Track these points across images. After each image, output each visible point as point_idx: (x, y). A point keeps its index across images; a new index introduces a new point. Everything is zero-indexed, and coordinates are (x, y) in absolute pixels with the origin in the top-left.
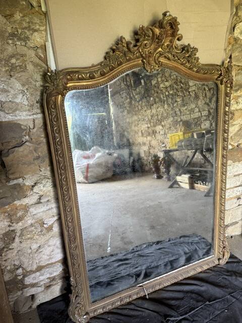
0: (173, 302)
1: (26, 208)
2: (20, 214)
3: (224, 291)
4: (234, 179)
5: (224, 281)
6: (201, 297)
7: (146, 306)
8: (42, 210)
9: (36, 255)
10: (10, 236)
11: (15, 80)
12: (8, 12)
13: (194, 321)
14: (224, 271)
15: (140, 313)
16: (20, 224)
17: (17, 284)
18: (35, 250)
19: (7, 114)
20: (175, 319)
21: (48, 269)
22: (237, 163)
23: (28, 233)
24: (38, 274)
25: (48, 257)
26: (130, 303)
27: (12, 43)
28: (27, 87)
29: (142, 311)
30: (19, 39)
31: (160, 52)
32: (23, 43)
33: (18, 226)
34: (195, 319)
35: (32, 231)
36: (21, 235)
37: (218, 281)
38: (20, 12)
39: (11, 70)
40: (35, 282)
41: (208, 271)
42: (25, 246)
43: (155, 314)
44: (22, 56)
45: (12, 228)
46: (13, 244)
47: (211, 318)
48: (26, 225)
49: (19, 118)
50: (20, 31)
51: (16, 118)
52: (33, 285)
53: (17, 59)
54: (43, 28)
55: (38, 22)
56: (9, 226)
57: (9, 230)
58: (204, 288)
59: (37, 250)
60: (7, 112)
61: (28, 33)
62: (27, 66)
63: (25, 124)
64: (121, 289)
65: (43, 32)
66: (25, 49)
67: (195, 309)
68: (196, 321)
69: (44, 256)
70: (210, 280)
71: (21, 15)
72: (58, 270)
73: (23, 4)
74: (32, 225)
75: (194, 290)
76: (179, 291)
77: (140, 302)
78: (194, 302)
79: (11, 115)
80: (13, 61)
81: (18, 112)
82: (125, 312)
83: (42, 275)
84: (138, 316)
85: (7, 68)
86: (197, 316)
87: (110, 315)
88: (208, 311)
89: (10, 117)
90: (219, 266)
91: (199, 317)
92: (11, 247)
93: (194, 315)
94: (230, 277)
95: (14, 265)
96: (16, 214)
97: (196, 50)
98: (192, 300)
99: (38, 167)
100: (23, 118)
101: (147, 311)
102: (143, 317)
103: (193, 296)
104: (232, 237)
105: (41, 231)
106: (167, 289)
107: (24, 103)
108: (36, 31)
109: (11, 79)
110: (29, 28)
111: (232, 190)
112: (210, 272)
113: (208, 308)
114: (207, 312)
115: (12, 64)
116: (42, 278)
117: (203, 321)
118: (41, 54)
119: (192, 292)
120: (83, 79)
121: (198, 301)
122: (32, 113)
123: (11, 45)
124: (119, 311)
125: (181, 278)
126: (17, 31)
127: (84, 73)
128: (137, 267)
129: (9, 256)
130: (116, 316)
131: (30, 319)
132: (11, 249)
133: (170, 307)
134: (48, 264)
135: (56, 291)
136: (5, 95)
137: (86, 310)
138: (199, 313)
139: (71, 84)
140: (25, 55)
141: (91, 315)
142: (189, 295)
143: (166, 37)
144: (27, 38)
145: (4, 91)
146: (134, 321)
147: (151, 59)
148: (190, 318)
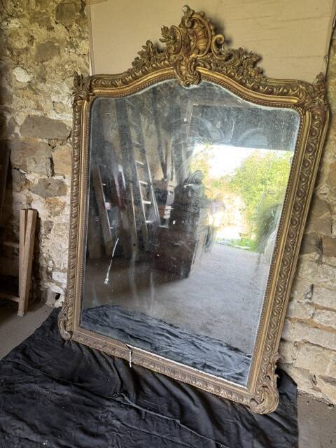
0: (147, 390)
2: (57, 209)
3: (215, 433)
5: (232, 426)
6: (182, 412)
7: (121, 370)
12: (68, 24)
13: (144, 420)
14: (247, 419)
15: (110, 370)
18: (64, 250)
20: (129, 401)
23: (61, 230)
24: (62, 274)
26: (113, 357)
27: (68, 51)
29: (113, 371)
32: (74, 51)
33: (55, 220)
34: (147, 420)
35: (63, 230)
37: (224, 420)
39: (64, 75)
40: (60, 281)
41: (227, 402)
42: (57, 241)
43: (120, 383)
45: (51, 220)
46: (49, 235)
47: (164, 436)
48: (60, 222)
49: (64, 118)
50: (74, 39)
52: (58, 284)
56: (49, 217)
57: (49, 220)
58: (198, 410)
60: (57, 111)
61: (78, 41)
66: (75, 55)
67: (158, 413)
68: (146, 422)
70: (217, 412)
75: (182, 400)
76: (163, 385)
77: (121, 362)
78: (166, 408)
80: (67, 66)
81: (64, 113)
82: (102, 360)
85: (62, 73)
86: (152, 420)
87: (88, 351)
88: (170, 429)
89: (59, 116)
90: (248, 409)
91: (153, 424)
92: (47, 236)
93: (151, 417)
94: (245, 430)
98: (166, 404)
101: (116, 374)
102: (108, 375)
103: (175, 404)
104: (330, 405)
106: (158, 376)
107: (69, 105)
108: (84, 38)
109: (64, 82)
110: (79, 37)
112: (229, 405)
113: (173, 427)
114: (168, 429)
115: (66, 69)
116: (65, 281)
117: (153, 430)
119: (178, 400)
120: (106, 86)
121: (170, 411)
124: (98, 355)
125: (187, 380)
129: (46, 244)
130: (91, 355)
132: (48, 238)
133: (139, 389)
137: (72, 329)
138: (158, 420)
139: (97, 91)
140: (76, 62)
141: (73, 336)
142: (170, 398)
143: (198, 39)
144: (77, 45)
145: (58, 93)
146: (97, 370)
147: (183, 68)
148: (143, 415)
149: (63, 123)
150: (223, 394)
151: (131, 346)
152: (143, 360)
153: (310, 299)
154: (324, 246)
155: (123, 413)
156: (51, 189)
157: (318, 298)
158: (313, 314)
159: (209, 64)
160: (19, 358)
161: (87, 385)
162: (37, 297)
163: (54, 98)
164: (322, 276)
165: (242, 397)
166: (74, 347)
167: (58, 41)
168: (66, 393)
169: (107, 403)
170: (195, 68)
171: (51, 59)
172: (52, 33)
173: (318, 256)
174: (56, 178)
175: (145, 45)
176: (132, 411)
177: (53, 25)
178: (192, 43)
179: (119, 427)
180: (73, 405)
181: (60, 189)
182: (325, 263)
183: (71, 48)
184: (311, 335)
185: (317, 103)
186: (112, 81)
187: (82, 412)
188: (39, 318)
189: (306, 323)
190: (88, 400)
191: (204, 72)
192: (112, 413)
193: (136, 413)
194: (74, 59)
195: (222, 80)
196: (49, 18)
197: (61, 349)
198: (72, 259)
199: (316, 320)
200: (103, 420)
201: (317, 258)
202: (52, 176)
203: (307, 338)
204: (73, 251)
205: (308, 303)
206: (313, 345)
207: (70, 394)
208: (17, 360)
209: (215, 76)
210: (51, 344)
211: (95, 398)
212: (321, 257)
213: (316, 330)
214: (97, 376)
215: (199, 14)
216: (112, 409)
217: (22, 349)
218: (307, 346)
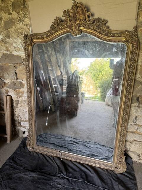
0: (70, 169)
2: (20, 94)
3: (102, 184)
5: (109, 180)
6: (87, 177)
7: (57, 162)
10: (17, 102)
13: (71, 183)
14: (114, 176)
15: (52, 163)
18: (25, 112)
19: (17, 52)
20: (63, 175)
24: (25, 123)
26: (53, 157)
29: (54, 163)
31: (78, 23)
32: (22, 23)
33: (20, 99)
34: (72, 183)
35: (24, 103)
37: (105, 178)
38: (22, 10)
39: (18, 34)
40: (24, 126)
41: (105, 170)
42: (22, 108)
43: (58, 168)
48: (22, 100)
49: (20, 54)
50: (21, 18)
53: (20, 30)
56: (17, 98)
57: (17, 100)
58: (93, 175)
61: (23, 19)
66: (23, 25)
67: (77, 179)
68: (72, 184)
70: (102, 175)
75: (86, 172)
76: (77, 166)
77: (56, 159)
78: (80, 176)
81: (20, 52)
82: (48, 158)
83: (27, 124)
84: (51, 163)
86: (74, 183)
87: (41, 155)
88: (83, 185)
90: (114, 172)
91: (75, 184)
92: (17, 107)
93: (74, 181)
94: (115, 181)
97: (105, 21)
98: (79, 175)
101: (56, 164)
102: (52, 165)
103: (83, 174)
106: (73, 162)
107: (22, 48)
108: (26, 17)
109: (18, 38)
110: (24, 17)
112: (106, 171)
113: (84, 184)
114: (82, 185)
115: (19, 32)
117: (76, 187)
119: (84, 172)
120: (39, 38)
121: (82, 177)
123: (18, 24)
124: (46, 156)
125: (86, 163)
129: (17, 110)
130: (43, 157)
133: (66, 170)
137: (33, 146)
138: (77, 182)
139: (35, 41)
140: (23, 28)
141: (34, 150)
142: (81, 172)
143: (80, 15)
144: (23, 21)
145: (16, 42)
146: (47, 163)
147: (73, 28)
148: (70, 181)
149: (19, 56)
150: (103, 167)
151: (60, 151)
152: (66, 156)
153: (135, 122)
154: (140, 100)
155: (62, 181)
156: (17, 86)
157: (139, 122)
158: (137, 129)
159: (85, 25)
160: (11, 163)
161: (44, 171)
162: (15, 134)
163: (15, 45)
164: (140, 113)
165: (111, 167)
166: (35, 154)
167: (14, 19)
168: (35, 175)
169: (54, 178)
170: (79, 28)
171: (12, 27)
172: (11, 16)
173: (138, 104)
174: (19, 81)
175: (55, 19)
176: (65, 180)
177: (11, 12)
178: (77, 17)
179: (61, 187)
180: (39, 180)
181: (20, 85)
182: (141, 107)
183: (20, 22)
184: (137, 137)
185: (134, 40)
186: (41, 36)
187: (43, 183)
188: (17, 143)
189: (134, 133)
190: (45, 177)
191: (83, 29)
192: (57, 182)
193: (67, 181)
194: (22, 27)
195: (91, 32)
196: (9, 8)
197: (29, 156)
198: (30, 116)
199: (138, 131)
200: (53, 186)
201: (137, 105)
202: (17, 80)
203: (135, 139)
204: (31, 113)
205: (135, 124)
206: (138, 141)
207: (37, 176)
208: (11, 164)
209: (88, 30)
210: (24, 154)
211: (49, 176)
212: (139, 105)
213: (139, 135)
214: (47, 166)
215: (80, 3)
216: (57, 180)
217: (12, 158)
218: (135, 142)
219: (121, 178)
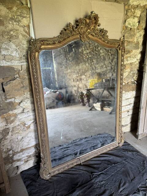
0: (95, 166)
1: (16, 116)
2: (12, 119)
4: (126, 101)
5: (122, 154)
6: (109, 162)
7: (81, 168)
8: (25, 116)
9: (21, 142)
10: (6, 132)
11: (12, 43)
12: (10, 7)
13: (106, 174)
15: (78, 172)
16: (12, 124)
17: (9, 160)
18: (20, 140)
19: (7, 62)
20: (97, 173)
21: (27, 151)
22: (127, 93)
23: (17, 130)
24: (21, 153)
25: (27, 144)
26: (72, 168)
27: (12, 23)
28: (18, 47)
30: (15, 21)
31: (89, 32)
32: (17, 24)
33: (11, 126)
34: (107, 173)
35: (19, 129)
36: (13, 131)
37: (118, 154)
38: (16, 7)
40: (19, 158)
41: (113, 150)
42: (14, 137)
43: (86, 172)
44: (17, 30)
45: (7, 127)
46: (8, 136)
47: (115, 172)
48: (15, 125)
50: (16, 17)
51: (12, 64)
52: (18, 160)
53: (14, 32)
54: (28, 16)
55: (26, 12)
56: (6, 126)
57: (6, 128)
58: (111, 158)
59: (21, 140)
60: (7, 60)
61: (20, 18)
62: (19, 36)
63: (16, 68)
64: (68, 160)
65: (28, 18)
66: (18, 26)
67: (107, 168)
69: (24, 143)
70: (114, 154)
71: (17, 8)
72: (32, 151)
73: (18, 2)
74: (19, 125)
76: (97, 160)
77: (78, 166)
78: (107, 165)
79: (10, 62)
80: (12, 33)
81: (13, 61)
82: (71, 172)
83: (23, 154)
84: (77, 173)
85: (8, 37)
89: (9, 63)
91: (109, 172)
93: (106, 171)
94: (124, 152)
95: (8, 149)
96: (10, 119)
97: (107, 31)
98: (105, 164)
99: (23, 92)
100: (16, 64)
101: (82, 171)
102: (80, 174)
103: (106, 162)
104: (125, 133)
105: (24, 129)
106: (92, 159)
107: (17, 56)
108: (24, 17)
109: (10, 42)
110: (20, 16)
111: (125, 107)
112: (114, 150)
113: (114, 168)
114: (114, 169)
115: (11, 35)
116: (23, 156)
117: (111, 174)
118: (27, 30)
119: (105, 160)
120: (49, 44)
121: (108, 164)
122: (21, 62)
123: (11, 24)
124: (67, 172)
125: (99, 154)
126: (14, 17)
127: (50, 41)
128: (75, 151)
129: (5, 143)
130: (66, 174)
131: (17, 179)
132: (6, 139)
133: (94, 168)
134: (27, 148)
135: (31, 164)
136: (6, 51)
137: (49, 172)
138: (109, 170)
139: (43, 47)
140: (18, 30)
141: (52, 174)
142: (103, 162)
144: (20, 21)
146: (75, 176)
148: (104, 173)
151: (78, 157)
152: (85, 159)
155: (100, 178)
159: (94, 34)
161: (79, 184)
163: (4, 53)
165: (116, 145)
166: (55, 178)
168: (78, 193)
169: (93, 181)
174: (8, 101)
176: (101, 175)
179: (105, 183)
180: (86, 193)
187: (91, 192)
190: (87, 186)
192: (98, 182)
193: (103, 174)
197: (51, 184)
200: (99, 186)
202: (5, 100)
207: (80, 192)
211: (88, 184)
214: (78, 178)
216: (97, 181)
219: (124, 148)
